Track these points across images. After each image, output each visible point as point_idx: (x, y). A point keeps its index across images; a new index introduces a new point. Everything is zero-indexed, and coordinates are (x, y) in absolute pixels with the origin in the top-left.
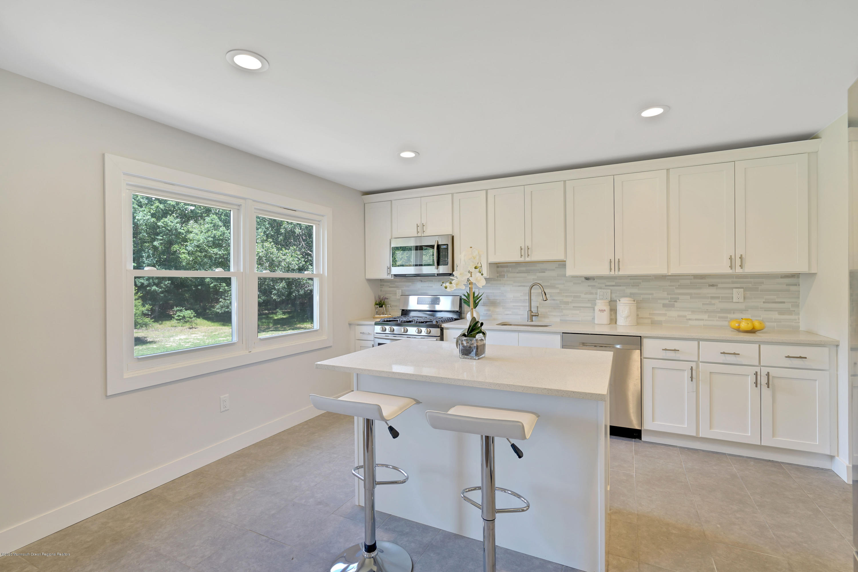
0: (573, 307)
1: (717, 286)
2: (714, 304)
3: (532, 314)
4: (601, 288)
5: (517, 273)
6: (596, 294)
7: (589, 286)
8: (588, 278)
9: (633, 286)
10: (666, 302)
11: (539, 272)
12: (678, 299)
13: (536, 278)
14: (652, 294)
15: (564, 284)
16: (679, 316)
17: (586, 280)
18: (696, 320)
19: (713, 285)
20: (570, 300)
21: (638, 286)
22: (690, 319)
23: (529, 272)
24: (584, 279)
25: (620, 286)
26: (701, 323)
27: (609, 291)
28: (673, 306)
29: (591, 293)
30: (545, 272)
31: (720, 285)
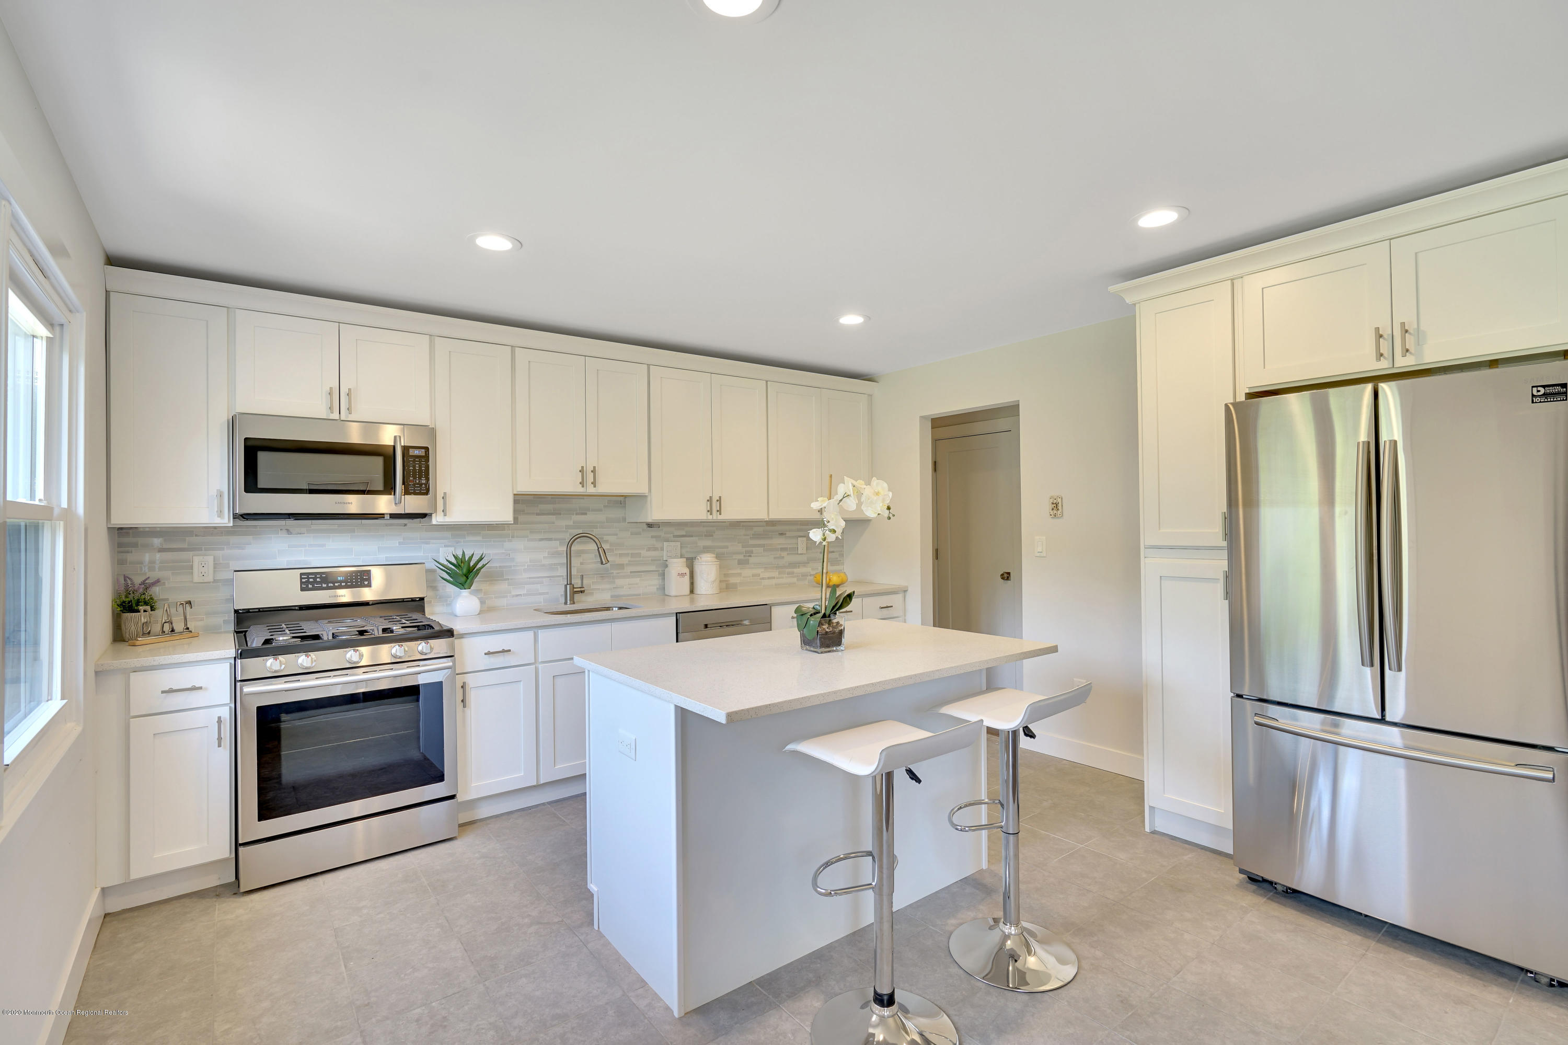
0: (631, 572)
1: (785, 534)
2: (783, 557)
3: (575, 590)
4: (668, 541)
5: (538, 514)
6: (662, 549)
7: (652, 537)
8: (651, 525)
9: (706, 536)
10: (741, 557)
11: (577, 514)
12: (752, 552)
13: (572, 524)
14: (727, 547)
15: (616, 535)
16: (754, 575)
17: (649, 527)
18: (769, 578)
19: (781, 534)
20: (625, 560)
21: (712, 536)
22: (763, 579)
23: (560, 514)
24: (645, 526)
25: (692, 536)
26: (774, 582)
27: (679, 544)
28: (747, 562)
29: (656, 549)
30: (586, 514)
31: (788, 534)
